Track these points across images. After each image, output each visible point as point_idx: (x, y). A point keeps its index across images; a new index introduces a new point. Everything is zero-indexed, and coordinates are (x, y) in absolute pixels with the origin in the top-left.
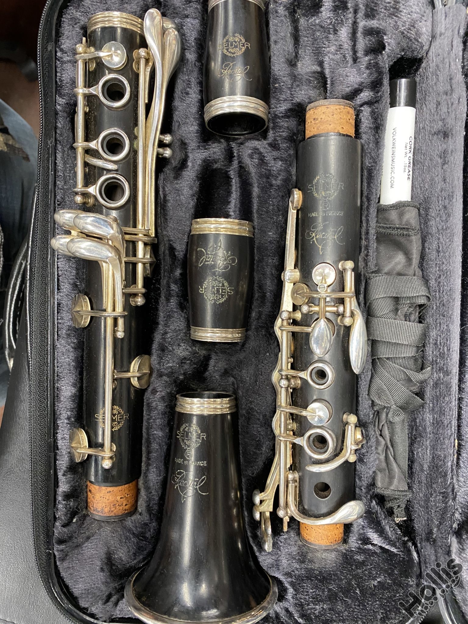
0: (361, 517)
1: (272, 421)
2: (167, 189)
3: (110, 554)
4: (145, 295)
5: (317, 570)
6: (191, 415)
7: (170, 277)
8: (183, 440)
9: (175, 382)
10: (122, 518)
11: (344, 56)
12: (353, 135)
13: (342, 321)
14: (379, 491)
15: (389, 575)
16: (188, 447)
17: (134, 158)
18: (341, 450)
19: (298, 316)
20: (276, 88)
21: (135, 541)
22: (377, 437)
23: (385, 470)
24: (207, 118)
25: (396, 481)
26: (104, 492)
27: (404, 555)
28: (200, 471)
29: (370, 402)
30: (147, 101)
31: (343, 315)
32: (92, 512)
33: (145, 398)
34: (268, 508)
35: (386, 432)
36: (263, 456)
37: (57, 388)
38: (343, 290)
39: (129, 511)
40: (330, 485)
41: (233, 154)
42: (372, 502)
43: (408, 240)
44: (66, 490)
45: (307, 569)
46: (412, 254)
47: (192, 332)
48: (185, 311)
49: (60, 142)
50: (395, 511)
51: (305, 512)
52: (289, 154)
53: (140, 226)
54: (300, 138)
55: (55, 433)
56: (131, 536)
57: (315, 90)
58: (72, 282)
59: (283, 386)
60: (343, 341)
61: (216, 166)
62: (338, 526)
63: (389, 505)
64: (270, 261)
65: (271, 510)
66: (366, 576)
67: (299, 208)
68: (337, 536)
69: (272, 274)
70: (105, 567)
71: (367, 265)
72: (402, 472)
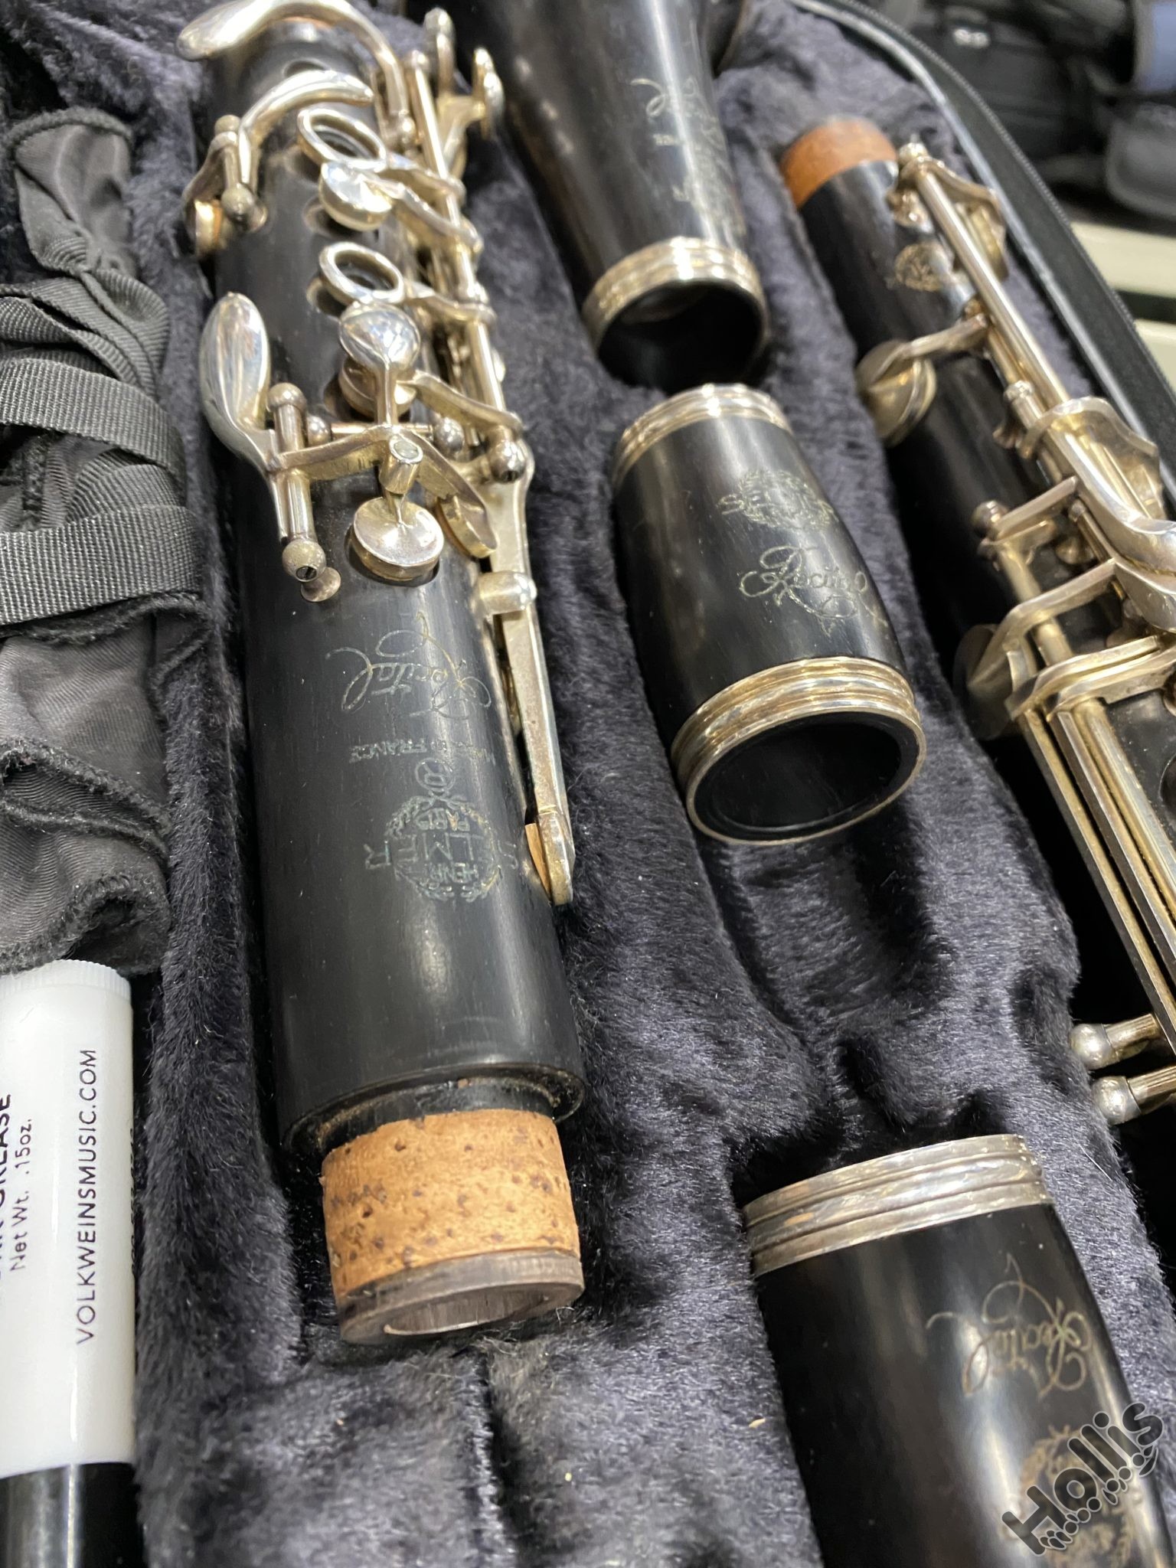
4: (982, 530)
14: (122, 126)
25: (63, 150)
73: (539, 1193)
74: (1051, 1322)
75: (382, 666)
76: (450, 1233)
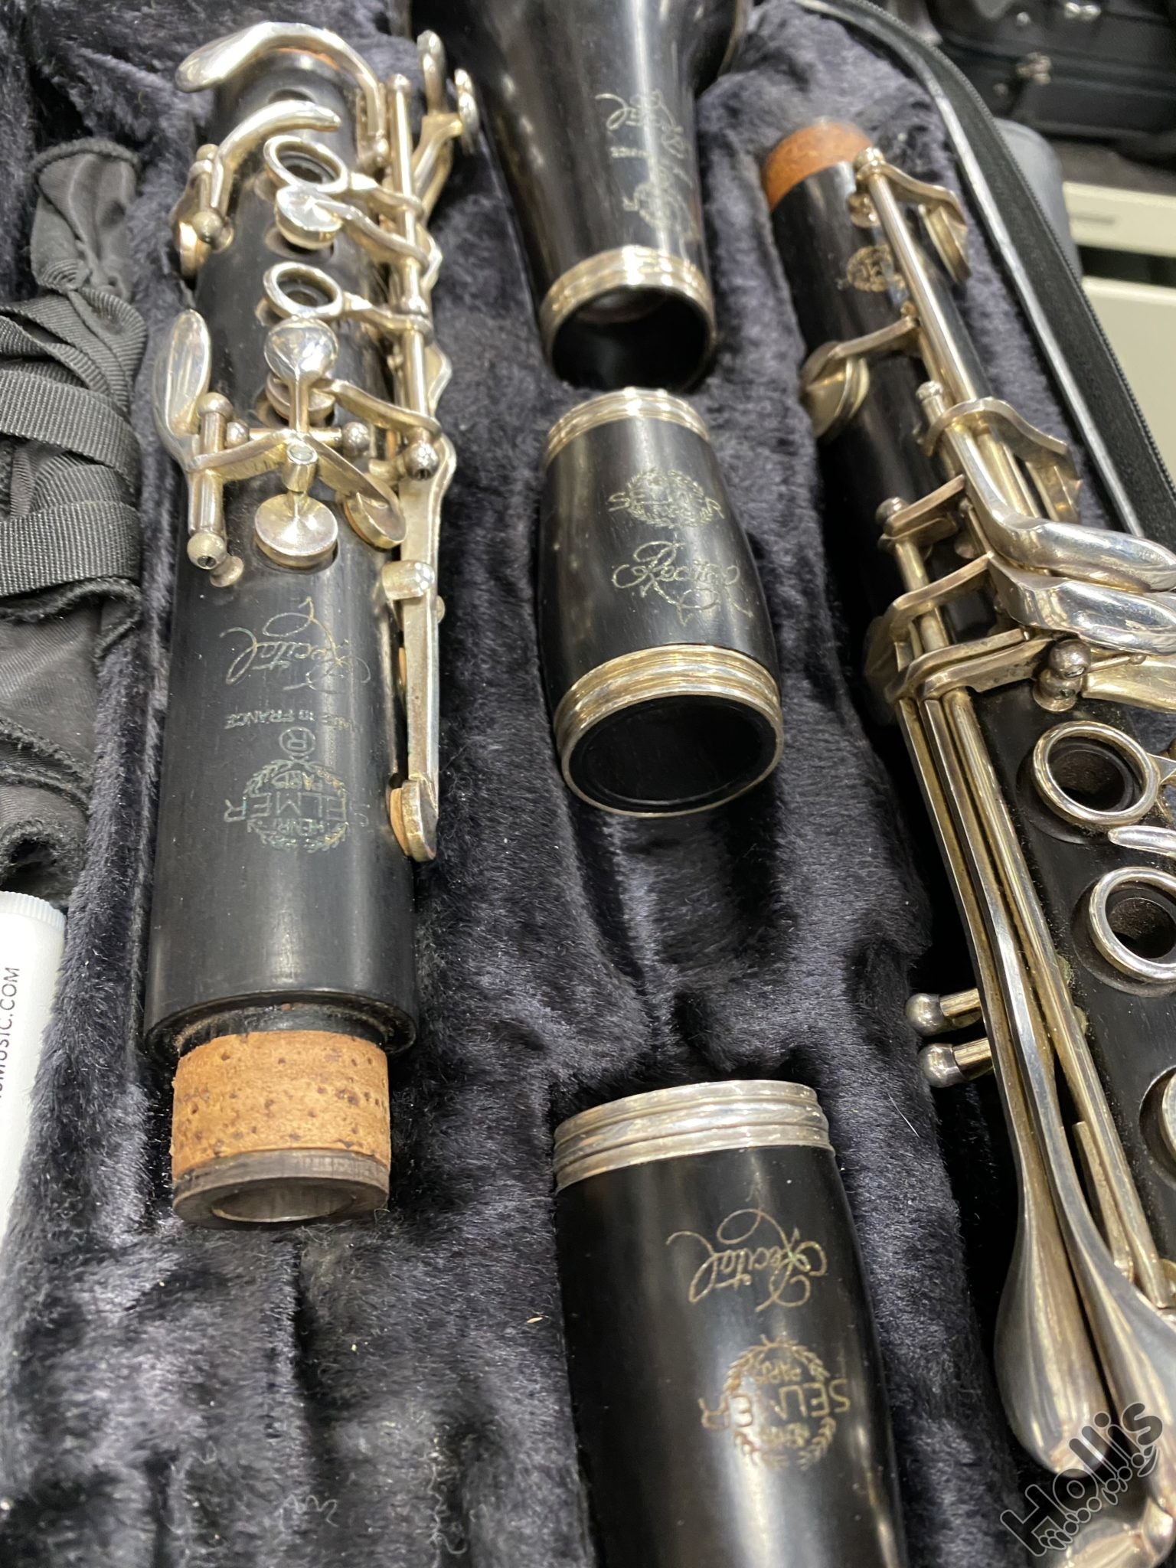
9: (729, 374)
28: (624, 138)
30: (1082, 1128)
73: (343, 1104)
74: (782, 1247)
75: (266, 644)
76: (254, 1130)
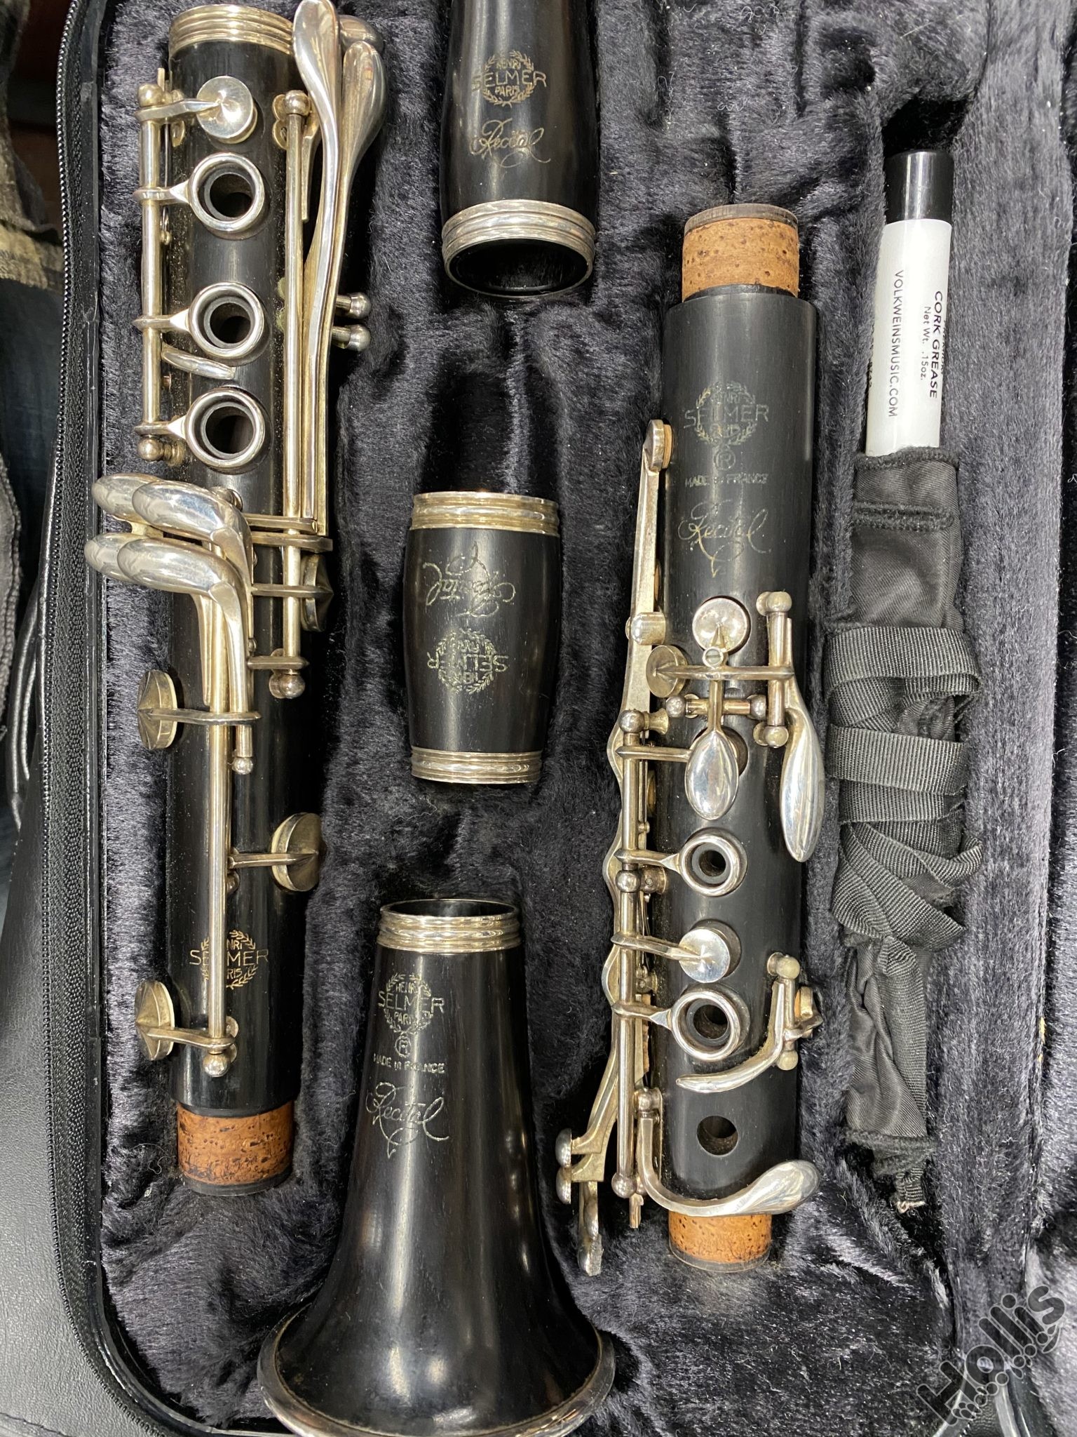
0: (812, 1198)
1: (601, 968)
2: (356, 423)
3: (230, 1271)
4: (303, 674)
5: (708, 1321)
6: (412, 956)
7: (364, 632)
8: (392, 1013)
9: (377, 876)
10: (257, 1189)
11: (776, 99)
12: (795, 290)
13: (763, 735)
14: (855, 1138)
15: (878, 1335)
16: (404, 1028)
17: (276, 352)
18: (763, 1040)
19: (662, 723)
20: (611, 179)
21: (287, 1243)
22: (852, 1010)
23: (872, 1088)
24: (448, 253)
25: (895, 1116)
26: (212, 1128)
27: (915, 1291)
28: (432, 1085)
29: (836, 928)
30: (305, 217)
31: (765, 722)
32: (186, 1174)
33: (307, 913)
34: (591, 1173)
35: (874, 998)
36: (582, 1051)
37: (109, 889)
38: (764, 660)
39: (272, 1174)
40: (734, 1123)
41: (512, 338)
42: (838, 1164)
43: (926, 541)
44: (129, 1123)
45: (684, 1317)
46: (936, 575)
47: (413, 760)
48: (400, 710)
49: (111, 317)
50: (899, 1185)
51: (676, 1186)
52: (644, 341)
53: (290, 512)
54: (669, 297)
55: (103, 993)
56: (278, 1231)
57: (706, 182)
58: (139, 641)
59: (627, 889)
60: (766, 782)
61: (473, 366)
62: (755, 1220)
63: (881, 1171)
64: (599, 593)
65: (601, 1179)
66: (824, 1338)
67: (666, 466)
68: (752, 1243)
69: (604, 624)
70: (217, 1302)
71: (828, 603)
72: (912, 1095)
76: (752, 230)
